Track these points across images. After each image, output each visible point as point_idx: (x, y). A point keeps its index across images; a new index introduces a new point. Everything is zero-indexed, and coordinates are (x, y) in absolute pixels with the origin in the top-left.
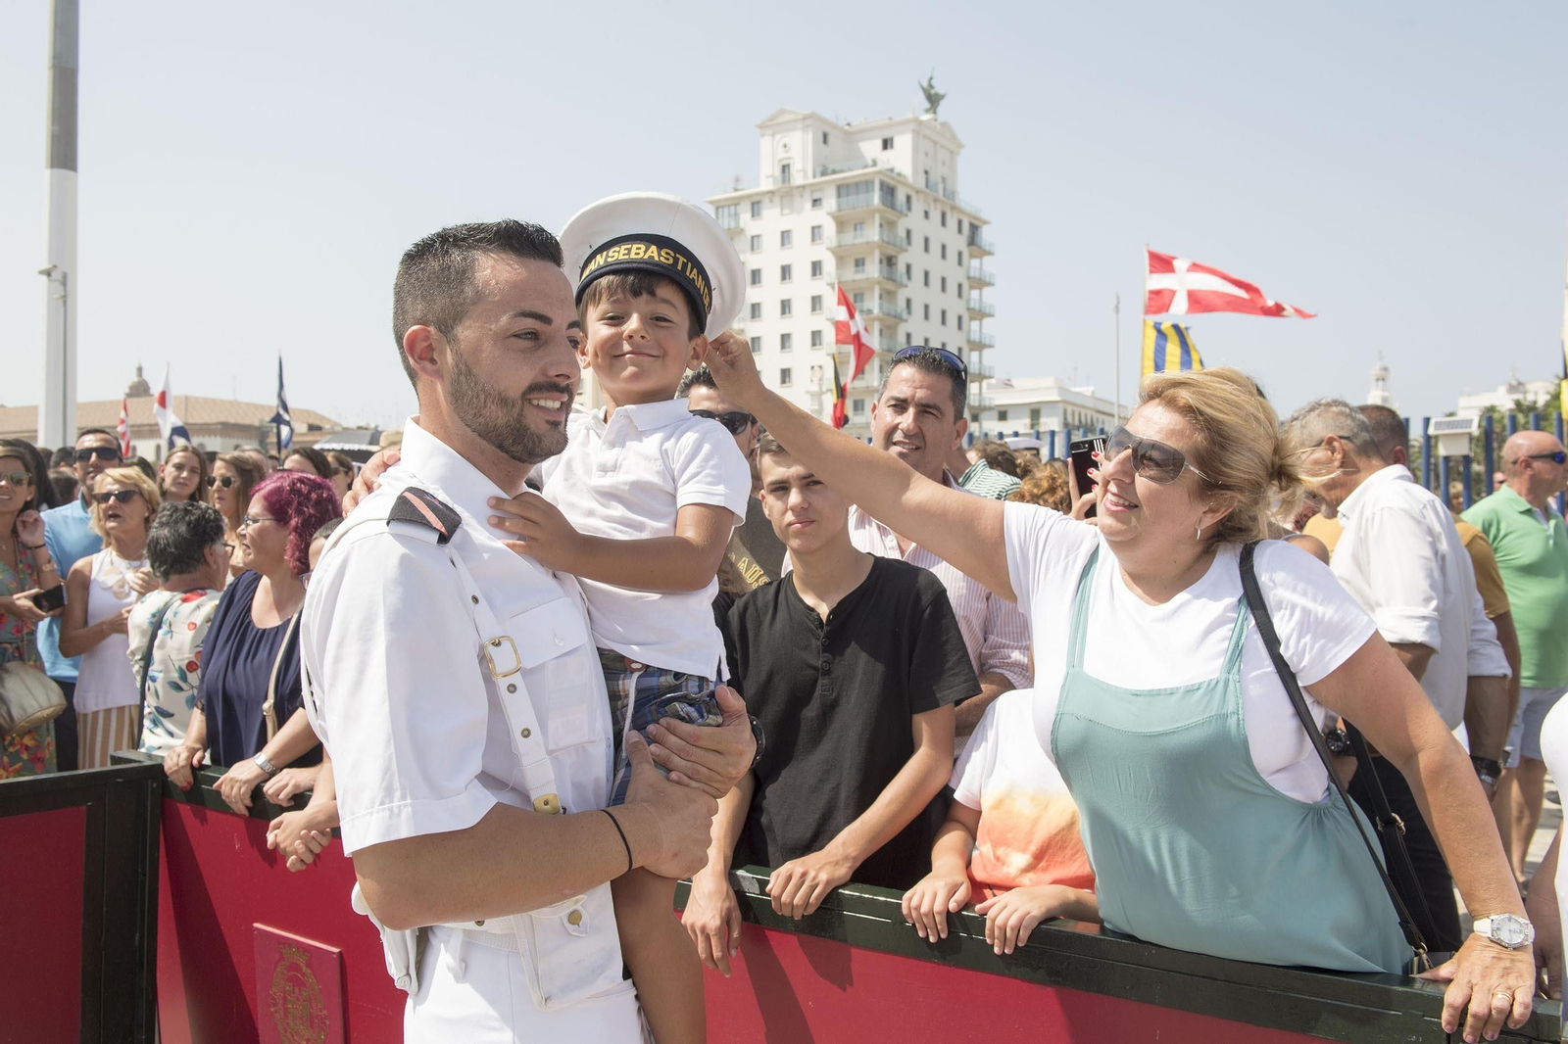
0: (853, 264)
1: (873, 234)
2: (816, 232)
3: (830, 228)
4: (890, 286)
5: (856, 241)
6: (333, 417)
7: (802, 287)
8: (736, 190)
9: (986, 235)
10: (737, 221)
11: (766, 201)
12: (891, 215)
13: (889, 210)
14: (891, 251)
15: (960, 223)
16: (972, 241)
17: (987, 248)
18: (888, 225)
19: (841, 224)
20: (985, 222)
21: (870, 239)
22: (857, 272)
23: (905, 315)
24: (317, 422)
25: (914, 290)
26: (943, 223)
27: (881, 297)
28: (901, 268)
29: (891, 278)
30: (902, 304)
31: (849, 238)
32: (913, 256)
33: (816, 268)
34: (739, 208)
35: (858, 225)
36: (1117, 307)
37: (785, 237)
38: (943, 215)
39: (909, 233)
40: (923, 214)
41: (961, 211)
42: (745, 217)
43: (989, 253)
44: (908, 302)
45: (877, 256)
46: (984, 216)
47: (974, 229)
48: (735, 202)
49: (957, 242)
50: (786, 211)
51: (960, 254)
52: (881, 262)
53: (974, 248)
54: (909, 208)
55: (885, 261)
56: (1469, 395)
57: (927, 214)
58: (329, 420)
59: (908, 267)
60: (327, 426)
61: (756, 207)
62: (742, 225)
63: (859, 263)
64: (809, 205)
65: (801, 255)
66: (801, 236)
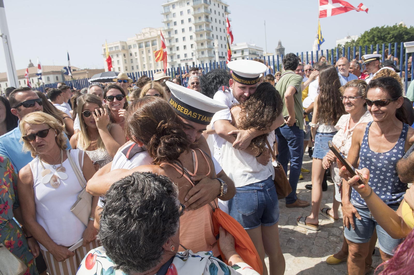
0: (198, 18)
1: (202, 10)
2: (189, 11)
3: (192, 10)
4: (208, 23)
5: (199, 12)
6: (78, 67)
7: (187, 25)
8: (168, 2)
9: (229, 9)
10: (169, 10)
11: (176, 4)
12: (206, 5)
13: (206, 4)
14: (207, 14)
15: (222, 6)
16: (226, 11)
17: (229, 12)
18: (206, 8)
19: (195, 9)
20: (228, 6)
21: (202, 12)
22: (199, 20)
23: (212, 30)
24: (74, 69)
25: (213, 24)
26: (219, 7)
27: (206, 26)
28: (210, 18)
29: (208, 21)
30: (211, 27)
31: (197, 12)
32: (212, 15)
33: (190, 20)
34: (169, 6)
35: (199, 8)
36: (265, 24)
37: (181, 13)
38: (218, 5)
39: (211, 10)
40: (214, 5)
41: (223, 3)
42: (171, 9)
43: (230, 13)
44: (212, 27)
45: (204, 16)
46: (228, 4)
47: (226, 7)
48: (168, 5)
49: (222, 11)
50: (181, 6)
51: (223, 14)
52: (205, 17)
53: (226, 12)
54: (210, 3)
55: (206, 17)
56: (338, 40)
57: (215, 5)
59: (211, 18)
60: (77, 70)
61: (173, 6)
62: (170, 11)
63: (200, 18)
64: (186, 4)
65: (186, 17)
66: (185, 12)
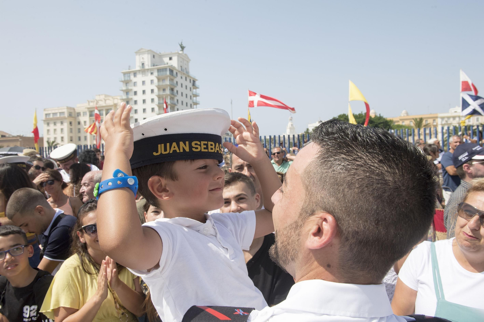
0: (162, 90)
1: (167, 82)
2: (152, 81)
3: (156, 81)
4: (173, 96)
5: (164, 84)
7: (149, 96)
8: (129, 69)
9: (197, 83)
10: (130, 78)
11: (138, 73)
12: (172, 77)
13: (172, 76)
14: (172, 87)
15: (190, 80)
16: (194, 84)
17: (197, 87)
18: (171, 80)
19: (159, 79)
20: (197, 80)
21: (167, 84)
22: (163, 92)
23: (177, 104)
25: (179, 97)
26: (186, 80)
27: (170, 99)
28: (175, 91)
29: (173, 94)
30: (176, 101)
31: (161, 83)
32: (178, 88)
33: (152, 91)
34: (130, 74)
35: (163, 80)
36: (231, 103)
37: (144, 83)
38: (186, 78)
39: (177, 82)
40: (180, 78)
41: (191, 77)
42: (132, 77)
43: (198, 88)
44: (177, 100)
45: (169, 88)
46: (196, 78)
47: (194, 82)
48: (129, 73)
49: (190, 85)
50: (143, 76)
51: (190, 88)
52: (170, 90)
53: (194, 87)
54: (177, 76)
55: (171, 90)
56: (310, 124)
57: (182, 78)
58: (8, 134)
59: (177, 91)
60: (7, 135)
61: (135, 74)
62: (131, 79)
63: (164, 90)
64: (150, 74)
65: (148, 87)
66: (148, 82)
